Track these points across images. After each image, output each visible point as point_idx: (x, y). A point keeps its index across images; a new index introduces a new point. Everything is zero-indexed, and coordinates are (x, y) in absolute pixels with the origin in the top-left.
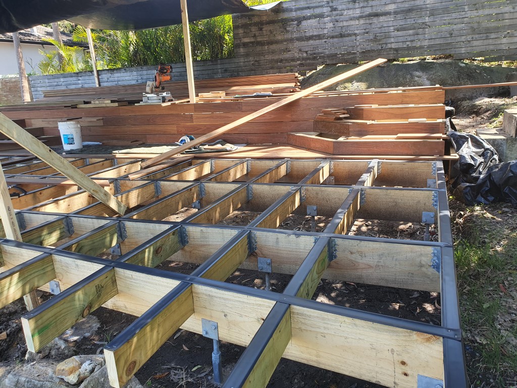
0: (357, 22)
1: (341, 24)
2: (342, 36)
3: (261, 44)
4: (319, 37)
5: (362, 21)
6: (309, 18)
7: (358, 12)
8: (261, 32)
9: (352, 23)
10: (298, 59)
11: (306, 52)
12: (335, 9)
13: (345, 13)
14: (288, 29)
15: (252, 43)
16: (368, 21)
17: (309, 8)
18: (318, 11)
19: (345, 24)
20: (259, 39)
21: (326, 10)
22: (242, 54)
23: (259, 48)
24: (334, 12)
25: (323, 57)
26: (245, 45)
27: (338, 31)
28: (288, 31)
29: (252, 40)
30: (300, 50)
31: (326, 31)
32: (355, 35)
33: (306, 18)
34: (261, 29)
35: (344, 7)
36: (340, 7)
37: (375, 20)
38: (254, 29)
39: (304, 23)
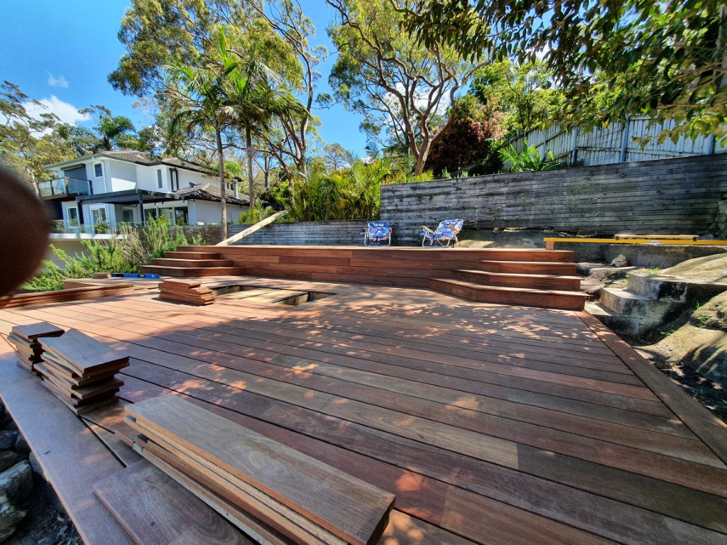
0: (476, 199)
1: (464, 200)
2: (464, 208)
3: (401, 211)
4: (445, 209)
5: (480, 199)
6: (439, 194)
7: (477, 192)
8: (401, 202)
9: (473, 199)
12: (460, 189)
14: (422, 201)
15: (394, 210)
16: (485, 199)
17: (439, 187)
18: (446, 190)
19: (467, 200)
20: (399, 208)
21: (452, 189)
23: (399, 215)
24: (459, 191)
26: (388, 211)
27: (461, 204)
28: (421, 203)
29: (394, 208)
30: (431, 218)
31: (451, 205)
32: (475, 208)
33: (435, 194)
35: (467, 187)
36: (464, 188)
37: (491, 198)
38: (396, 200)
39: (435, 198)
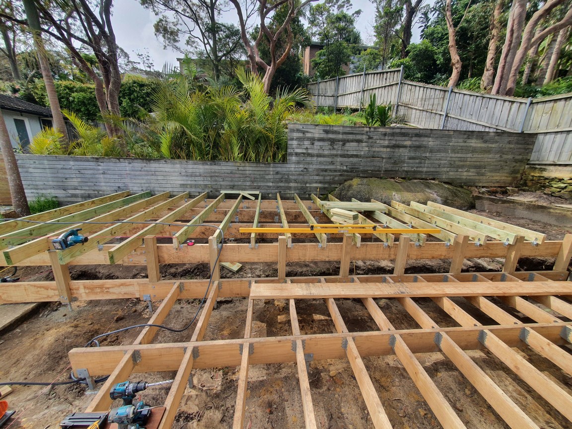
2: (373, 157)
3: (311, 155)
5: (388, 150)
6: (352, 141)
7: (386, 143)
8: (312, 146)
9: (382, 149)
10: (339, 171)
11: (346, 166)
12: (371, 138)
13: (378, 142)
14: (335, 147)
15: (304, 153)
16: (392, 150)
17: (352, 134)
18: (358, 137)
20: (310, 151)
21: (364, 137)
22: (294, 161)
23: (309, 159)
24: (370, 140)
25: (358, 171)
26: (297, 154)
27: (371, 153)
28: (334, 149)
29: (304, 151)
30: (342, 164)
31: (362, 153)
32: (383, 158)
33: (348, 141)
34: (313, 144)
35: (378, 137)
36: (375, 137)
38: (307, 143)
39: (347, 144)
